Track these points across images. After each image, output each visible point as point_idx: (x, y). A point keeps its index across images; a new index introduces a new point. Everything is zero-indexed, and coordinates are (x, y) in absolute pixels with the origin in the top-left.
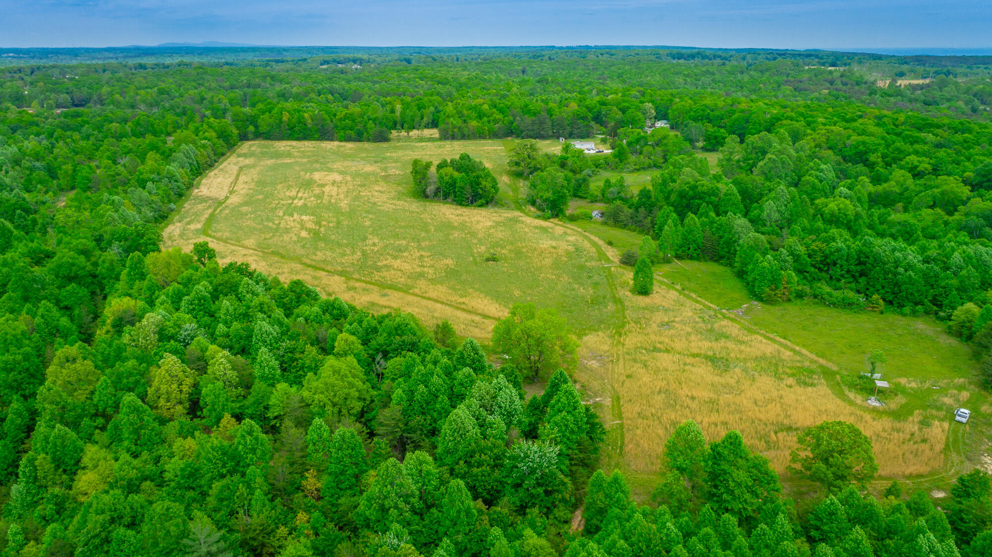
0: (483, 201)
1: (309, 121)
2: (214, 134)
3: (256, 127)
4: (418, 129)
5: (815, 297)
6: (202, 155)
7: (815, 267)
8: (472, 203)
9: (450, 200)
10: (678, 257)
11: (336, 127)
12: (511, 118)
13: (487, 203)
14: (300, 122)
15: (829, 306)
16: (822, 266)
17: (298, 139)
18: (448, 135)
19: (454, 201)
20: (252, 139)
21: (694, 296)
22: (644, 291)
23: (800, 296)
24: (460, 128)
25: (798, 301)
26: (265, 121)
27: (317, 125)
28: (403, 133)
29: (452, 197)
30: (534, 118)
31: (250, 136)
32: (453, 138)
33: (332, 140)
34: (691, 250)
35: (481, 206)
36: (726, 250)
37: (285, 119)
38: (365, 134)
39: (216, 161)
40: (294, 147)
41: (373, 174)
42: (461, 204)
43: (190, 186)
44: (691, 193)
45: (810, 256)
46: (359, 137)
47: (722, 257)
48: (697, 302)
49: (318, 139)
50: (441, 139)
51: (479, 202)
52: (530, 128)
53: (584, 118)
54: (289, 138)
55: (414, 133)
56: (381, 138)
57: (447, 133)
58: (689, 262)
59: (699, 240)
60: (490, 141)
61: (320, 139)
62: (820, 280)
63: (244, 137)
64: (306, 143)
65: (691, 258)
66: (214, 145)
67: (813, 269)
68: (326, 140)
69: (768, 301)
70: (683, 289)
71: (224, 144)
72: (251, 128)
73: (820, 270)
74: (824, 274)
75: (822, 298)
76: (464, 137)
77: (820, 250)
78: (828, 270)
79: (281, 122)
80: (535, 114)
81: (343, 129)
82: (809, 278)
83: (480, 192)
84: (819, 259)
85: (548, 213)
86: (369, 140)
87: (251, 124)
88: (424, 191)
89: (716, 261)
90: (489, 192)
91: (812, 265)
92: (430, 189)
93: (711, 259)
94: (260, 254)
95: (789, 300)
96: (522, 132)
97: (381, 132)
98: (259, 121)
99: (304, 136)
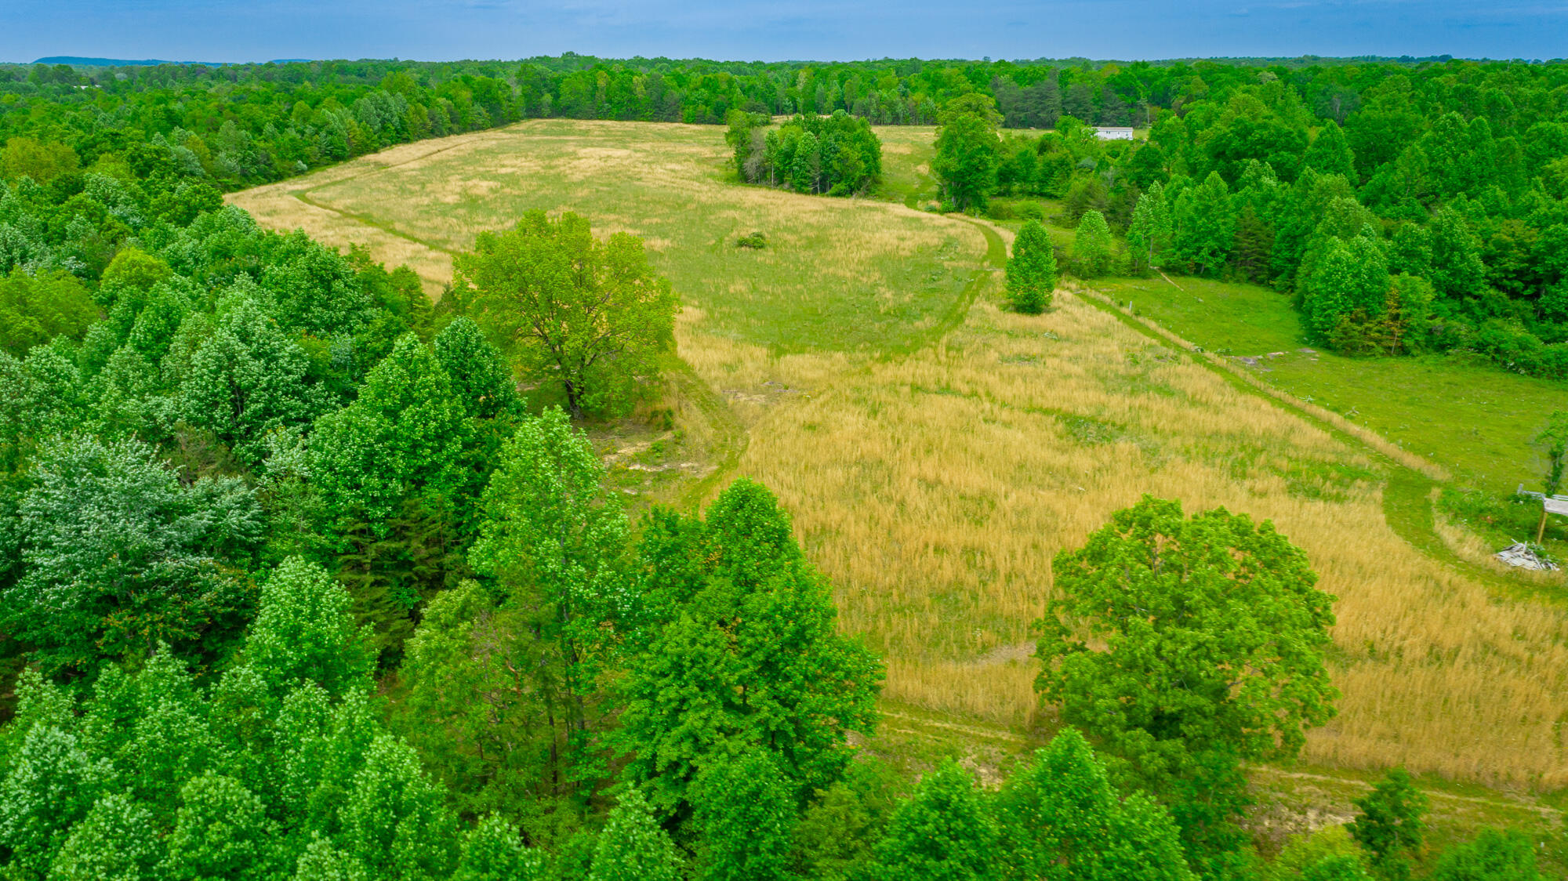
0: (842, 186)
1: (640, 88)
2: (465, 95)
3: (557, 96)
5: (1481, 347)
6: (418, 112)
7: (1501, 288)
8: (824, 191)
9: (786, 186)
10: (1171, 270)
11: (682, 98)
13: (850, 192)
14: (624, 90)
15: (1514, 370)
16: (1518, 284)
17: (620, 118)
19: (792, 186)
20: (549, 117)
21: (1153, 325)
22: (1032, 306)
23: (1439, 343)
24: (890, 103)
25: (1432, 359)
26: (570, 86)
27: (651, 95)
29: (788, 178)
30: (1029, 87)
31: (543, 111)
32: (878, 121)
33: (671, 121)
34: (1204, 253)
35: (838, 194)
36: (1287, 254)
37: (601, 83)
38: (728, 111)
39: (451, 132)
40: (603, 127)
41: (692, 155)
42: (800, 191)
43: (363, 149)
44: (1236, 143)
45: (1488, 259)
46: (717, 117)
47: (1274, 274)
48: (1155, 335)
49: (651, 119)
51: (836, 187)
52: (1020, 104)
53: (1129, 91)
54: (605, 116)
57: (868, 112)
58: (1196, 281)
59: (1223, 230)
61: (655, 118)
62: (1507, 315)
63: (531, 114)
64: (627, 123)
65: (1200, 271)
66: (457, 106)
67: (1492, 292)
68: (661, 120)
69: (1348, 349)
70: (1138, 314)
71: (483, 110)
72: (548, 98)
73: (1514, 294)
74: (1520, 303)
75: (1497, 351)
77: (1520, 245)
78: (1537, 295)
79: (596, 89)
80: (1032, 81)
81: (694, 103)
82: (1478, 311)
83: (836, 166)
84: (1511, 265)
85: (950, 203)
87: (547, 90)
88: (741, 167)
89: (1260, 283)
90: (854, 167)
91: (1496, 284)
92: (752, 162)
93: (1253, 279)
94: (338, 215)
95: (1404, 351)
98: (562, 85)
99: (630, 112)
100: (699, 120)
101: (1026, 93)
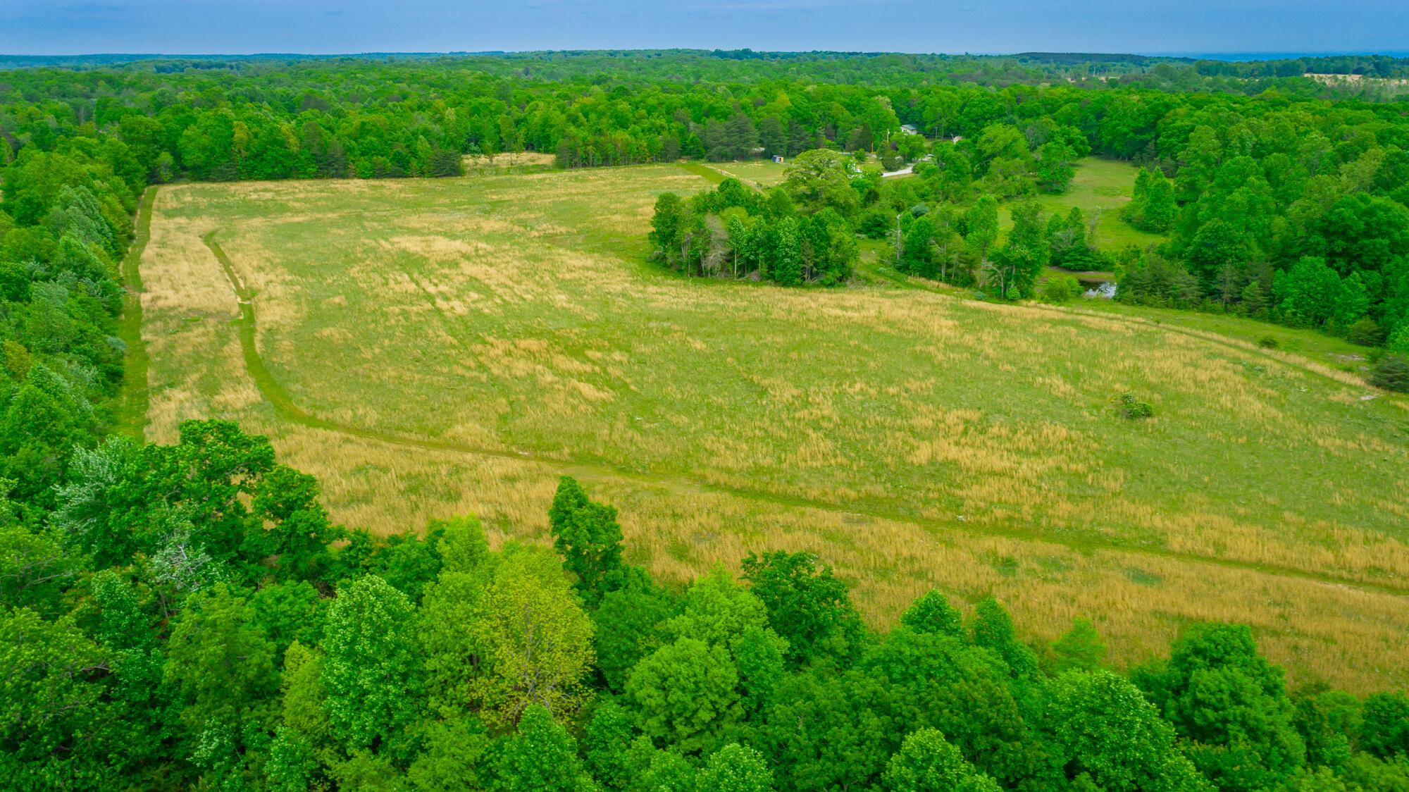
0: (836, 273)
1: (293, 140)
3: (177, 156)
4: (511, 151)
9: (756, 276)
11: (350, 150)
12: (681, 125)
13: (840, 279)
14: (275, 142)
17: (271, 177)
18: (573, 159)
19: (768, 277)
20: (171, 182)
24: (596, 144)
26: (194, 140)
27: (309, 147)
28: (483, 160)
29: (761, 269)
30: (727, 123)
31: (165, 174)
32: (586, 163)
33: (343, 177)
35: (827, 283)
37: (240, 134)
38: (414, 162)
40: (278, 193)
41: (513, 234)
42: (791, 284)
43: (118, 287)
46: (401, 169)
49: (315, 176)
50: (560, 165)
51: (831, 277)
52: (725, 140)
55: (503, 159)
56: (446, 168)
57: (575, 153)
60: (657, 167)
61: (320, 175)
63: (154, 178)
64: (296, 183)
68: (332, 177)
72: (166, 157)
76: (607, 160)
79: (231, 142)
80: (725, 116)
81: (363, 154)
83: (831, 254)
86: (422, 174)
87: (161, 147)
88: (698, 263)
90: (847, 253)
92: (714, 257)
96: (707, 148)
97: (446, 157)
98: (181, 141)
99: (285, 171)
100: (379, 173)
101: (728, 128)
